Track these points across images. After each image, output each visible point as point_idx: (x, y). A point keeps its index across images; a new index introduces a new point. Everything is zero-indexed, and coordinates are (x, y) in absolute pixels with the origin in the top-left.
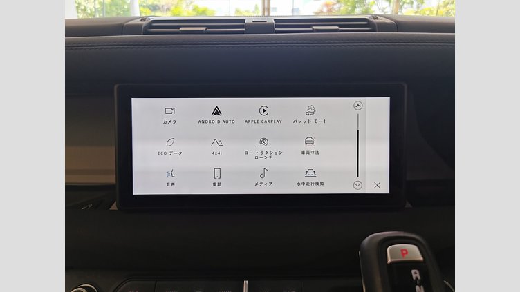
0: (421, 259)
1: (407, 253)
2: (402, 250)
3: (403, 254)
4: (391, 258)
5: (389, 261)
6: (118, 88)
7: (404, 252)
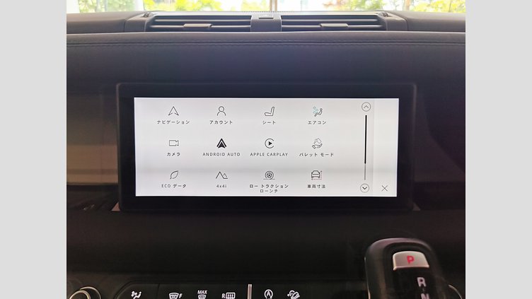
0: (427, 266)
1: (413, 260)
2: (408, 257)
3: (409, 261)
4: (397, 265)
5: (395, 268)
6: (120, 87)
7: (411, 259)
